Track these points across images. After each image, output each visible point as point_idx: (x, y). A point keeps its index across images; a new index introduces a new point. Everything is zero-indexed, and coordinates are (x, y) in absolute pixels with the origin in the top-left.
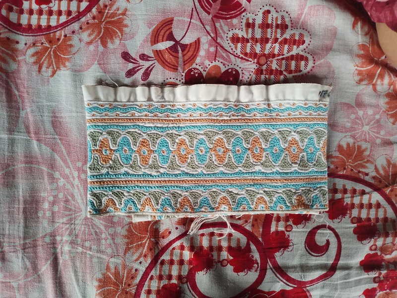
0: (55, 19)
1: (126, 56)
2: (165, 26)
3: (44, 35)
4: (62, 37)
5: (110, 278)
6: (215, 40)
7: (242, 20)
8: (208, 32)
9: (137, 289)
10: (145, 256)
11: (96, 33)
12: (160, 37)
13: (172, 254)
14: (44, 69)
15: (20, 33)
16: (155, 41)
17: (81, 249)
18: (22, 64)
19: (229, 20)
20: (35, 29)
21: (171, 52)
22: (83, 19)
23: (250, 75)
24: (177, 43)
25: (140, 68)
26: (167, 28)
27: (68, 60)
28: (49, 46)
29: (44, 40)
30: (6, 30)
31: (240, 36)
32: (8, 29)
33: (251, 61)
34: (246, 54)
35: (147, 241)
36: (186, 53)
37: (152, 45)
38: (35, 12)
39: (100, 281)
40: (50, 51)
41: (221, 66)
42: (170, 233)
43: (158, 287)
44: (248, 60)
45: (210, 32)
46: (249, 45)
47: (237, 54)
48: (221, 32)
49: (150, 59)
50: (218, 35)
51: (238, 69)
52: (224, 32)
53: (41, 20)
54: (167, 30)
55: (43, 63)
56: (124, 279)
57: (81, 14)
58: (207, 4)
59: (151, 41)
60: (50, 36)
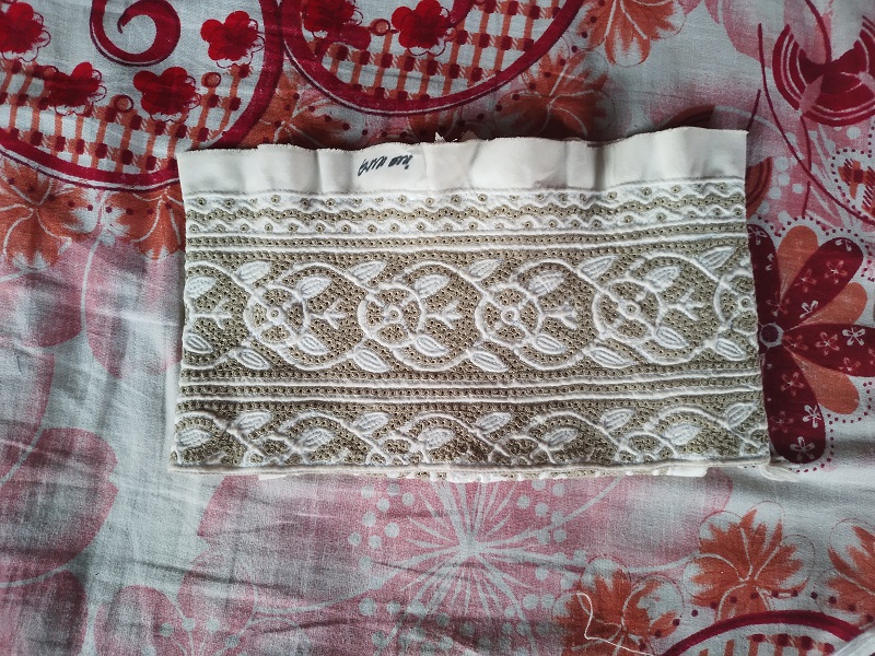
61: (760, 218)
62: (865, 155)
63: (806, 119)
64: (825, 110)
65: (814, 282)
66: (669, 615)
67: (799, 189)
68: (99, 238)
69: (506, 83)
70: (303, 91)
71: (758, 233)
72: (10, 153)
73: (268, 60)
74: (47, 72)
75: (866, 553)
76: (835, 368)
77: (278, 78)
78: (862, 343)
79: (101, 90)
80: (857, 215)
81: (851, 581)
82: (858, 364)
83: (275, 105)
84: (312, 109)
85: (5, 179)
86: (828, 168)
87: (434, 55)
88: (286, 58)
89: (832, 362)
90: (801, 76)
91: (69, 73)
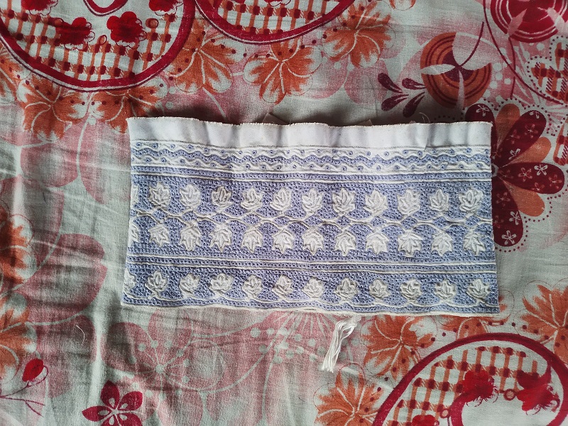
0: (288, 21)
1: (384, 80)
2: (443, 43)
3: (271, 43)
4: (298, 49)
5: (340, 396)
6: (512, 68)
7: (551, 46)
8: (503, 57)
9: (378, 417)
10: (394, 370)
11: (346, 45)
12: (435, 58)
13: (433, 373)
14: (267, 92)
15: (238, 39)
16: (426, 62)
17: (302, 349)
18: (238, 82)
19: (532, 44)
20: (259, 35)
21: (448, 79)
22: (329, 24)
23: (561, 123)
24: (458, 67)
25: (401, 98)
26: (445, 45)
27: (303, 81)
28: (277, 60)
29: (270, 51)
30: (222, 35)
31: (547, 67)
32: (224, 34)
33: (562, 104)
34: (555, 94)
35: (398, 348)
36: (471, 83)
37: (422, 67)
38: (261, 11)
39: (326, 399)
40: (279, 65)
41: (520, 106)
42: (433, 340)
43: (409, 418)
44: (558, 103)
45: (506, 56)
46: (560, 80)
47: (541, 92)
48: (520, 58)
49: (418, 87)
50: (517, 63)
51: (542, 112)
52: (524, 60)
53: (269, 22)
54: (445, 49)
55: (267, 83)
56: (361, 400)
57: (326, 18)
58: (503, 19)
59: (421, 62)
60: (280, 45)
61: (485, 100)
62: (548, 59)
63: (511, 39)
64: (524, 33)
65: (518, 137)
66: (429, 335)
67: (508, 81)
68: (87, 121)
69: (329, 22)
70: (208, 29)
71: (484, 109)
72: (36, 71)
73: (186, 11)
74: (56, 22)
75: (545, 300)
76: (530, 189)
77: (193, 22)
78: (545, 174)
79: (91, 34)
80: (543, 96)
81: (536, 316)
82: (543, 186)
83: (191, 39)
84: (213, 41)
85: (33, 87)
86: (525, 69)
87: (284, 5)
88: (196, 9)
89: (528, 185)
90: (509, 13)
91: (71, 23)
